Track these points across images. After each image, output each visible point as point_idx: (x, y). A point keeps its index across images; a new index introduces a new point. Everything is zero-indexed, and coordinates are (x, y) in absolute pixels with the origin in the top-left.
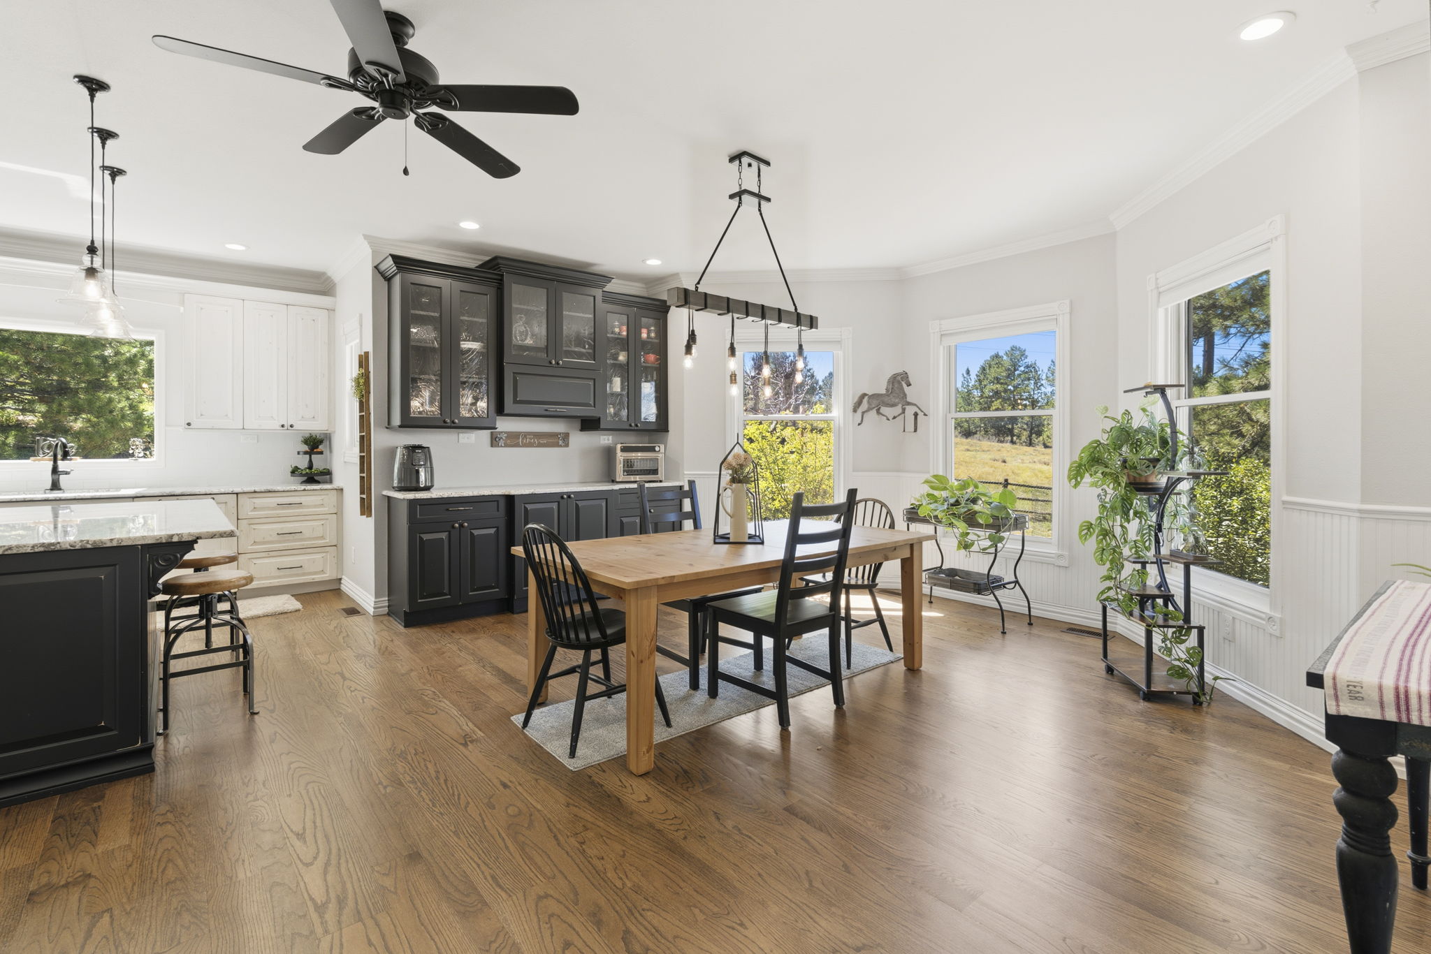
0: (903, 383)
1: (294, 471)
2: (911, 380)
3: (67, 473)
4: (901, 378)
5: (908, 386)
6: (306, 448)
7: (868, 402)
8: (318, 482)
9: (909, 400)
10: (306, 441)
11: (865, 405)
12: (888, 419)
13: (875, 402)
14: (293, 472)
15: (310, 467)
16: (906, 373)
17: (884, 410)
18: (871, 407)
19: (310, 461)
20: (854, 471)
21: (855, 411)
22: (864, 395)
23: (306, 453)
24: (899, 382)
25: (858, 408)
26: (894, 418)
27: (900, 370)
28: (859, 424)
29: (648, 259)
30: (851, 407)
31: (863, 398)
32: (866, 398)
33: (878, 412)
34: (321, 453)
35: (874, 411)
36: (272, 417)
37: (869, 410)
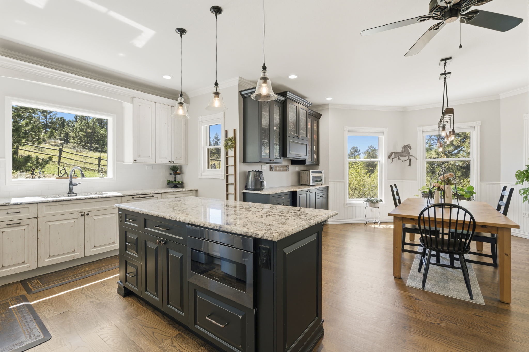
0: (408, 148)
1: (169, 183)
2: (411, 147)
3: (76, 185)
4: (408, 146)
5: (410, 149)
6: (172, 172)
7: (395, 155)
8: (178, 187)
9: (411, 154)
11: (393, 156)
12: (403, 161)
13: (397, 155)
15: (175, 181)
16: (410, 145)
17: (401, 158)
18: (396, 157)
19: (175, 178)
20: (388, 180)
21: (389, 158)
22: (393, 152)
23: (173, 174)
24: (407, 148)
25: (391, 157)
26: (405, 161)
27: (407, 144)
28: (391, 163)
29: (327, 98)
30: (387, 156)
31: (393, 154)
32: (394, 153)
33: (399, 159)
34: (180, 174)
35: (397, 158)
36: (166, 158)
37: (395, 158)
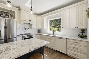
6: (82, 31)
10: (81, 30)
14: (79, 35)
15: (82, 35)
23: (81, 32)
34: (85, 32)
36: (74, 26)
